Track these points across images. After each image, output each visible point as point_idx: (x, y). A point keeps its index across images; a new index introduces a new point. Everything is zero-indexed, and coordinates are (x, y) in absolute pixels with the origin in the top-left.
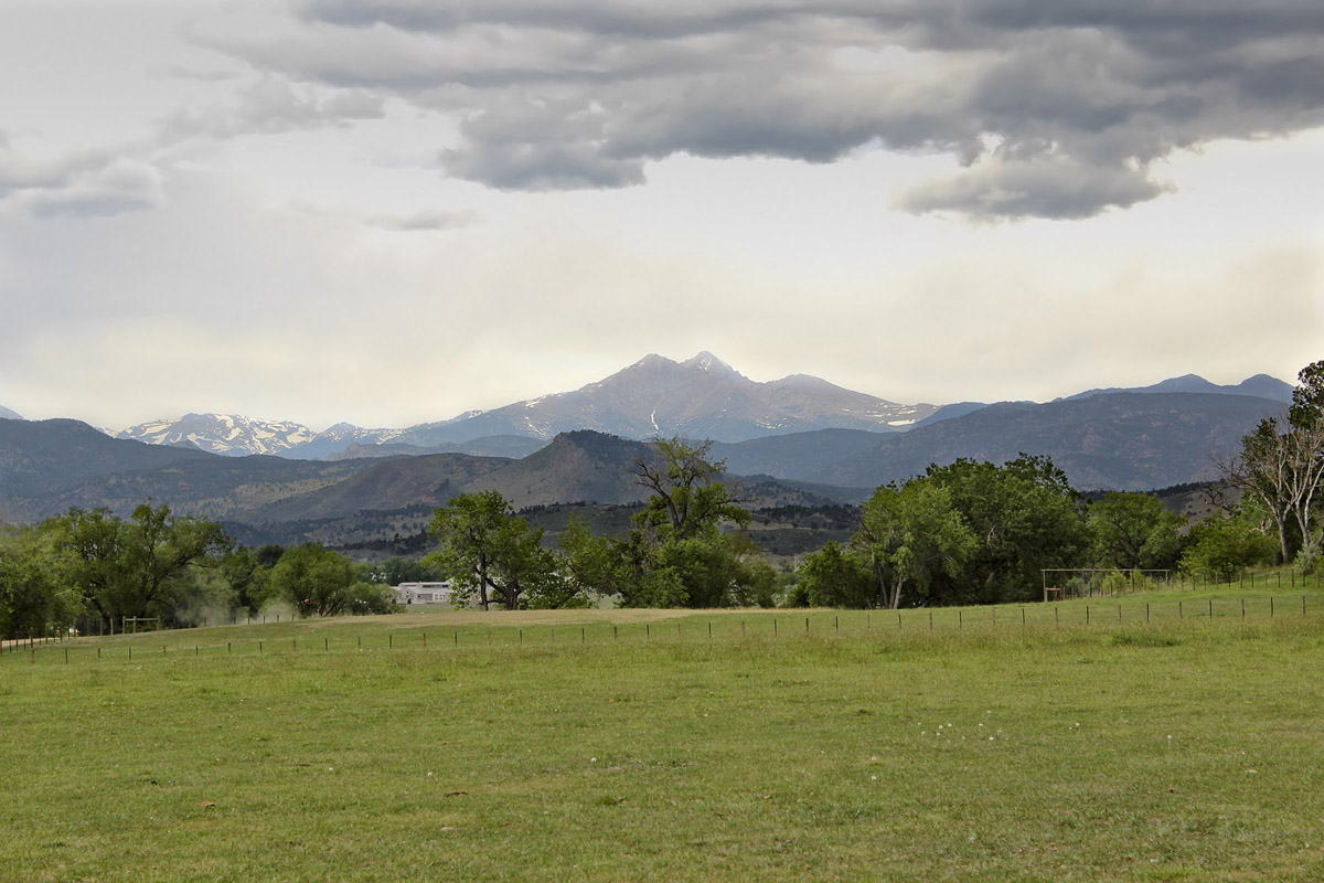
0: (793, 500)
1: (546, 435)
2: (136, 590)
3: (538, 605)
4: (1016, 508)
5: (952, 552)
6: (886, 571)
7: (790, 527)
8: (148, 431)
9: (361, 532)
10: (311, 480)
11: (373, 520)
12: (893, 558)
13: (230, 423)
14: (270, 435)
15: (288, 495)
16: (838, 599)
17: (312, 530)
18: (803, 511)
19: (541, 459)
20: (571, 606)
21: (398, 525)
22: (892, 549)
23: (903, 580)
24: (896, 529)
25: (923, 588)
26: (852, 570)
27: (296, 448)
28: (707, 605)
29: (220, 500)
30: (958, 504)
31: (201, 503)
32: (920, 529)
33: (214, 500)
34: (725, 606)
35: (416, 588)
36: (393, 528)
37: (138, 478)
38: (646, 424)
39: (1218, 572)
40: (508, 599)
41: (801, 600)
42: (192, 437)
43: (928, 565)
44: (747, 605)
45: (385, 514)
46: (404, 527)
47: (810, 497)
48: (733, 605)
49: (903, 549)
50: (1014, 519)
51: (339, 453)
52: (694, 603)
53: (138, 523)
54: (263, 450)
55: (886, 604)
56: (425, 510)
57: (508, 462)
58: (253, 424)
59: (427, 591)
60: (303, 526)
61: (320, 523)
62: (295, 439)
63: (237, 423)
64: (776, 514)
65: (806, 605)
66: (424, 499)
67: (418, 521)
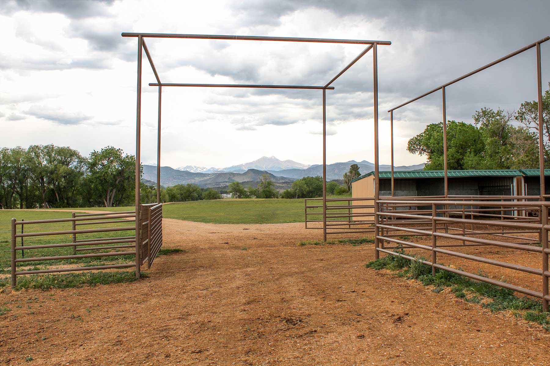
0: (287, 181)
1: (246, 170)
2: (187, 195)
3: (244, 198)
4: (314, 184)
5: (305, 190)
6: (295, 193)
7: (286, 185)
8: (181, 168)
9: (216, 185)
10: (207, 177)
11: (217, 183)
12: (296, 191)
13: (194, 167)
14: (201, 169)
15: (203, 179)
16: (288, 197)
17: (207, 185)
18: (289, 183)
19: (245, 174)
20: (249, 198)
21: (222, 184)
22: (296, 190)
23: (297, 194)
24: (297, 187)
25: (301, 196)
26: (290, 193)
27: (205, 171)
28: (269, 198)
29: (192, 180)
30: (306, 183)
31: (189, 180)
32: (300, 187)
33: (191, 180)
34: (271, 198)
35: (225, 195)
36: (221, 185)
37: (179, 177)
38: (263, 168)
39: (339, 194)
40: (239, 197)
41: (283, 197)
42: (188, 169)
43: (301, 192)
44: (275, 198)
45: (219, 183)
46: (223, 185)
47: (290, 180)
48: (273, 198)
49: (297, 190)
50: (314, 186)
51: (212, 172)
52: (266, 198)
53: (187, 186)
54: (199, 172)
55: (296, 198)
56: (226, 182)
57: (240, 174)
58: (198, 167)
59: (227, 195)
60: (206, 184)
61: (209, 184)
62: (205, 170)
63: (195, 167)
64: (284, 183)
65: (283, 198)
66: (226, 180)
67: (225, 184)
